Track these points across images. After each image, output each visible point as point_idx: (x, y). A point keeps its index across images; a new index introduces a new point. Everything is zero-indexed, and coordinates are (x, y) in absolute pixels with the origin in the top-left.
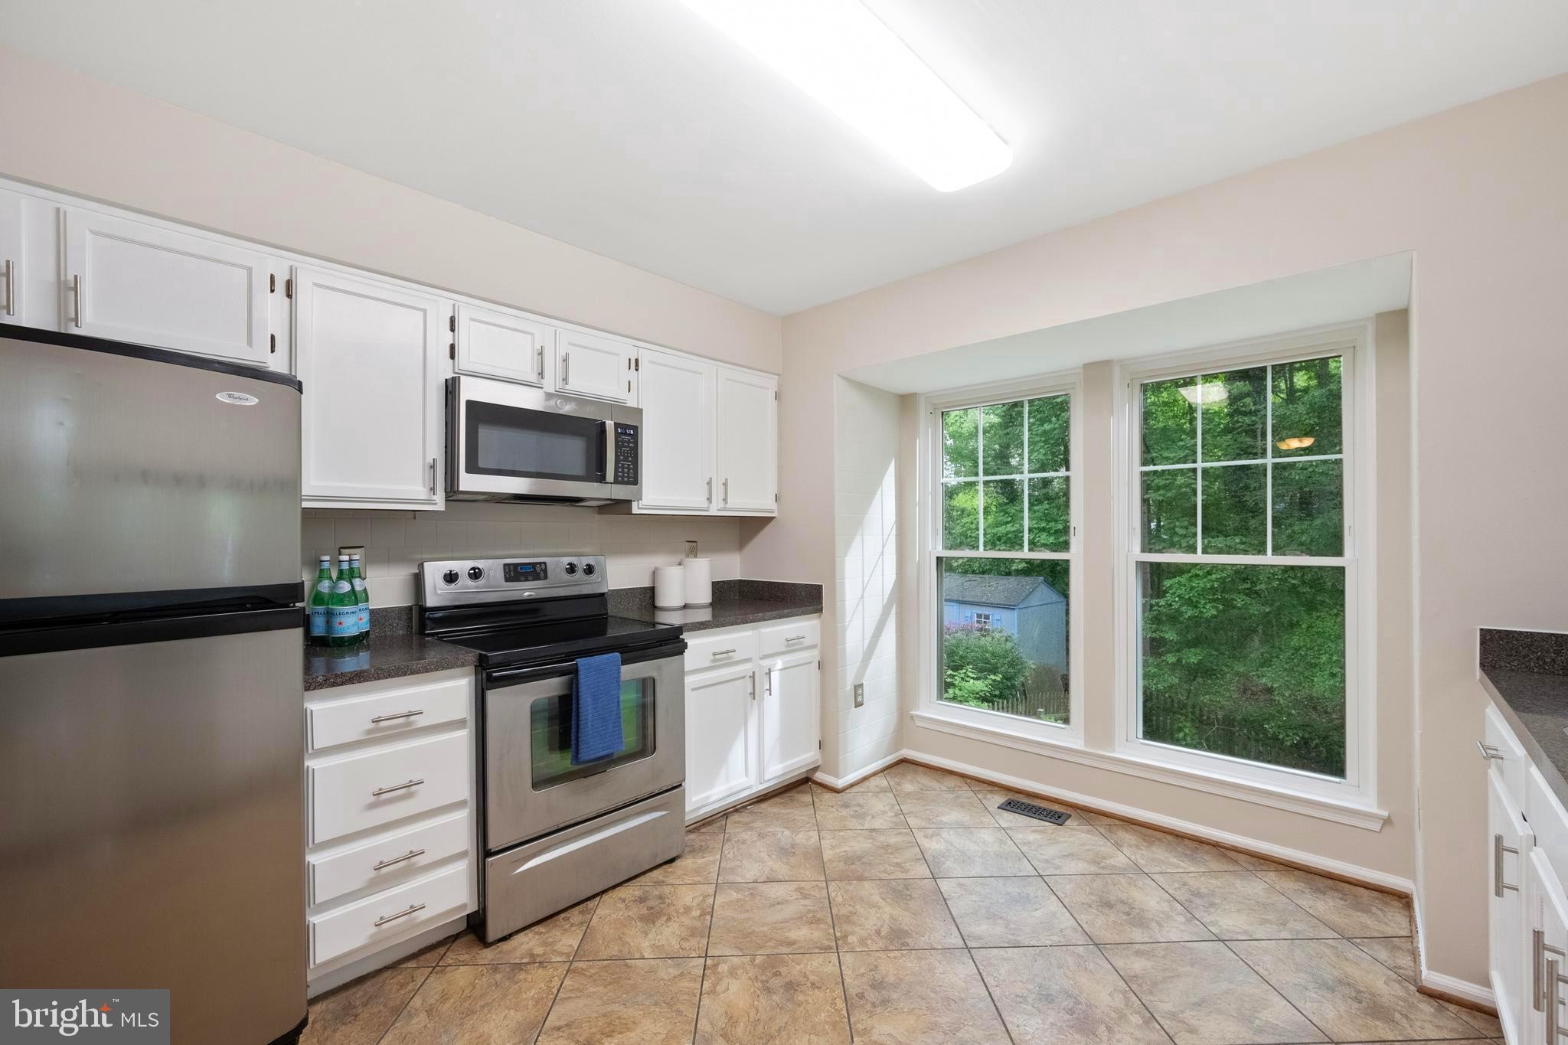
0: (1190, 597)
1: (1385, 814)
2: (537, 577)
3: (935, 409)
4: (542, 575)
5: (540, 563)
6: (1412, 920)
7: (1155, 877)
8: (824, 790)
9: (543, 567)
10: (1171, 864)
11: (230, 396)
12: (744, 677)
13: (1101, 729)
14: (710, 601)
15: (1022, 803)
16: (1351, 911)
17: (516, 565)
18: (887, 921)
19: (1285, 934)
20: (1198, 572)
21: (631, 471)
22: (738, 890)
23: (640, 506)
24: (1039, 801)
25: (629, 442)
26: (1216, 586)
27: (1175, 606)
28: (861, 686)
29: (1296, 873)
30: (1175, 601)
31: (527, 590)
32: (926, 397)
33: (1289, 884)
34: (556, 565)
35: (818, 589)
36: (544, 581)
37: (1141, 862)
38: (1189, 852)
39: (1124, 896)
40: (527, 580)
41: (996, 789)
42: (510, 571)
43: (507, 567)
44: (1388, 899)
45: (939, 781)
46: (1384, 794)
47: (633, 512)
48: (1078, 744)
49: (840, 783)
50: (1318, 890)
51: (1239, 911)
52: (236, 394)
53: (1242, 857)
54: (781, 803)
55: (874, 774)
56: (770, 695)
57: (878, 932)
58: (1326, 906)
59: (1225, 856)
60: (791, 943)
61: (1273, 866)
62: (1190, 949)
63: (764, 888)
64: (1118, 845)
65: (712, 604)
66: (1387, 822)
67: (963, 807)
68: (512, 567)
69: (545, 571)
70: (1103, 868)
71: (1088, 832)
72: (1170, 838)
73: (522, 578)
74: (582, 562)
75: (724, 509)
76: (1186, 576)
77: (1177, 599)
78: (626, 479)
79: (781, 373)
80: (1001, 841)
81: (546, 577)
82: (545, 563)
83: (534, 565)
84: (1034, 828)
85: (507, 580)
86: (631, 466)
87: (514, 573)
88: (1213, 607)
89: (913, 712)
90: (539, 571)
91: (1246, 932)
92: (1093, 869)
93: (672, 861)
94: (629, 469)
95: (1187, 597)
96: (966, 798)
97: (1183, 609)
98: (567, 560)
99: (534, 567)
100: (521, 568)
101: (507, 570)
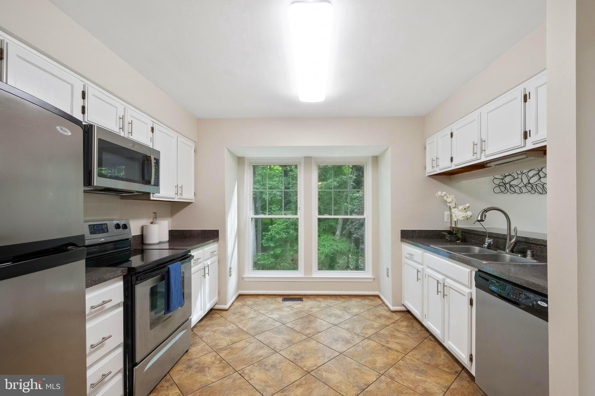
0: (278, 231)
1: (374, 277)
2: (103, 232)
3: (250, 164)
4: (106, 230)
5: (104, 224)
6: (381, 300)
7: (334, 306)
8: (221, 311)
9: (106, 226)
10: (334, 303)
11: (61, 129)
12: (200, 269)
13: (308, 270)
14: (168, 240)
15: (287, 298)
16: (372, 302)
17: (94, 225)
18: (283, 340)
19: (366, 310)
20: (280, 223)
21: (157, 180)
22: (226, 350)
23: (154, 196)
24: (291, 296)
26: (285, 227)
27: (273, 234)
28: (231, 268)
29: (357, 297)
30: (273, 233)
31: (101, 238)
32: (247, 159)
33: (358, 300)
34: (111, 224)
35: (217, 231)
36: (107, 233)
37: (328, 304)
38: (335, 299)
39: (331, 313)
40: (99, 233)
41: (276, 296)
42: (91, 228)
43: (90, 226)
44: (375, 297)
45: (257, 298)
46: (373, 273)
47: (151, 199)
48: (302, 276)
49: (227, 307)
50: (364, 299)
51: (355, 308)
52: (64, 129)
53: (346, 297)
54: (209, 320)
55: (234, 302)
56: (208, 275)
57: (283, 343)
58: (367, 302)
59: (342, 297)
60: (261, 356)
61: (353, 297)
62: (353, 319)
63: (234, 346)
64: (320, 302)
65: (169, 241)
66: (374, 279)
67: (272, 304)
68: (92, 226)
69: (107, 228)
70: (321, 308)
71: (311, 301)
72: (329, 297)
73: (97, 232)
74: (122, 223)
75: (180, 199)
76: (276, 224)
77: (274, 232)
79: (196, 141)
80: (292, 309)
81: (108, 231)
82: (106, 224)
83: (102, 225)
84: (297, 304)
85: (91, 233)
86: (157, 178)
87: (94, 230)
88: (285, 234)
89: (243, 276)
90: (104, 228)
91: (359, 312)
92: (319, 309)
93: (187, 351)
95: (277, 231)
96: (270, 301)
97: (276, 235)
98: (115, 222)
99: (102, 226)
100: (96, 227)
101: (90, 228)
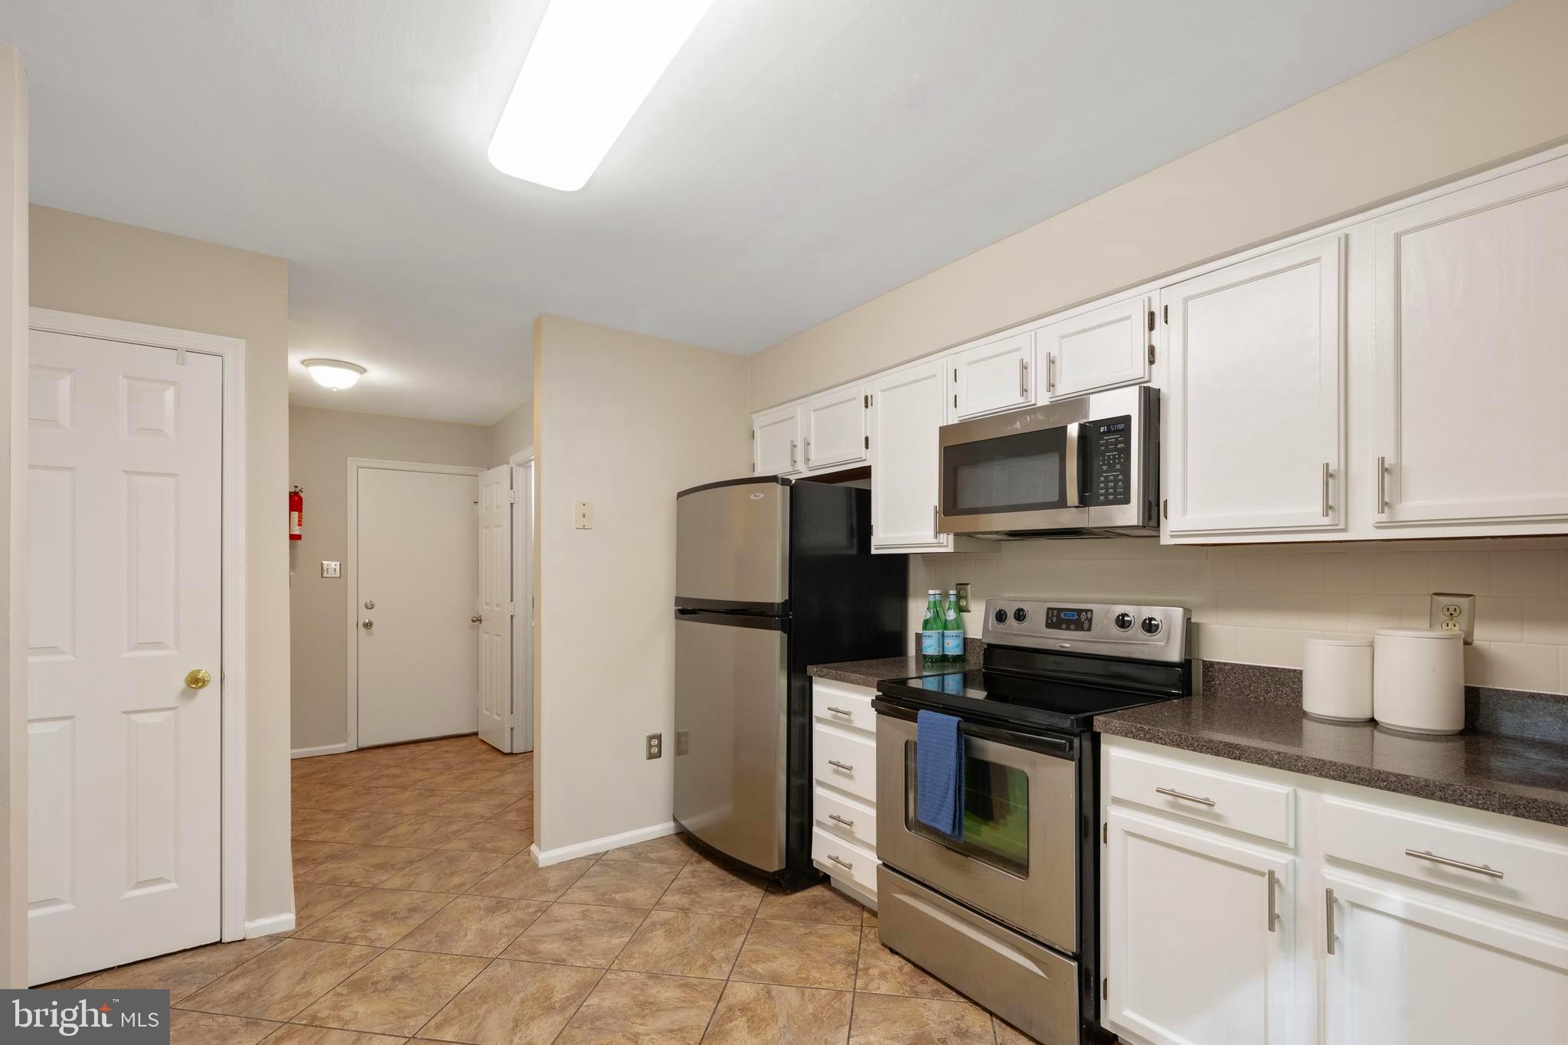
2: (1078, 628)
4: (1086, 625)
5: (1087, 611)
9: (1089, 615)
17: (1060, 610)
21: (1120, 484)
25: (1117, 442)
31: (1066, 640)
34: (1104, 614)
36: (1086, 633)
40: (1068, 629)
42: (1053, 616)
43: (1050, 611)
68: (1055, 611)
69: (1090, 621)
73: (1064, 626)
78: (1111, 497)
81: (1089, 629)
82: (1091, 611)
83: (1079, 611)
85: (1048, 626)
86: (1120, 477)
87: (1058, 619)
90: (1083, 620)
94: (1116, 481)
98: (1119, 609)
99: (1079, 615)
100: (1065, 615)
101: (1050, 615)
